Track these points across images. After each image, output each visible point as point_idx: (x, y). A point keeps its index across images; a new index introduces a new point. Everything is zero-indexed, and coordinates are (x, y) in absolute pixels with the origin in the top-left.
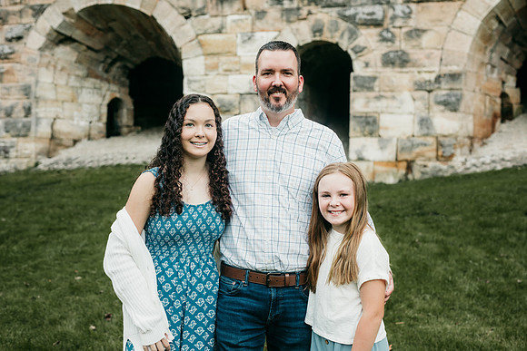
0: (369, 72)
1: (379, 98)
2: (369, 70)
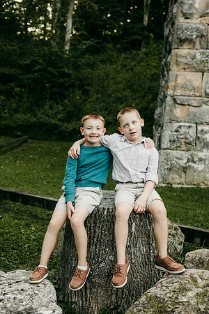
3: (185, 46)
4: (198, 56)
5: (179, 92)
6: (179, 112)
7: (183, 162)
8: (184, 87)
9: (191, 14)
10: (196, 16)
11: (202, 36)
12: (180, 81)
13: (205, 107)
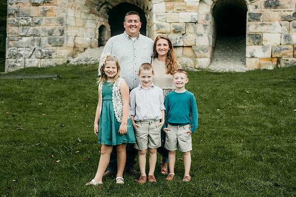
0: (257, 11)
1: (263, 25)
2: (257, 10)
3: (11, 16)
4: (16, 20)
5: (10, 35)
6: (11, 43)
7: (13, 63)
8: (11, 33)
9: (12, 3)
10: (14, 4)
11: (17, 12)
12: (10, 31)
13: (20, 40)
